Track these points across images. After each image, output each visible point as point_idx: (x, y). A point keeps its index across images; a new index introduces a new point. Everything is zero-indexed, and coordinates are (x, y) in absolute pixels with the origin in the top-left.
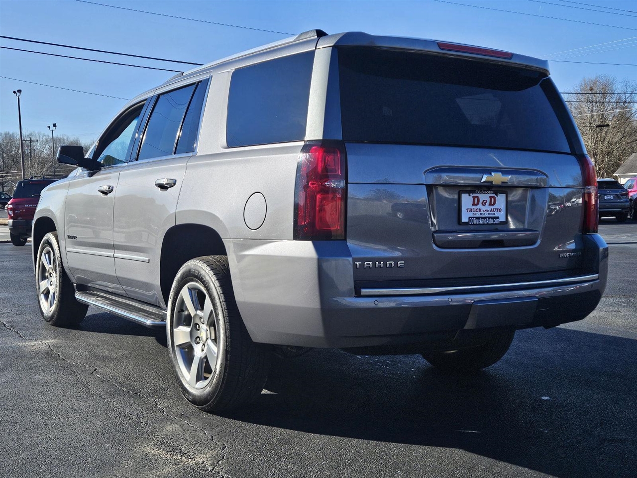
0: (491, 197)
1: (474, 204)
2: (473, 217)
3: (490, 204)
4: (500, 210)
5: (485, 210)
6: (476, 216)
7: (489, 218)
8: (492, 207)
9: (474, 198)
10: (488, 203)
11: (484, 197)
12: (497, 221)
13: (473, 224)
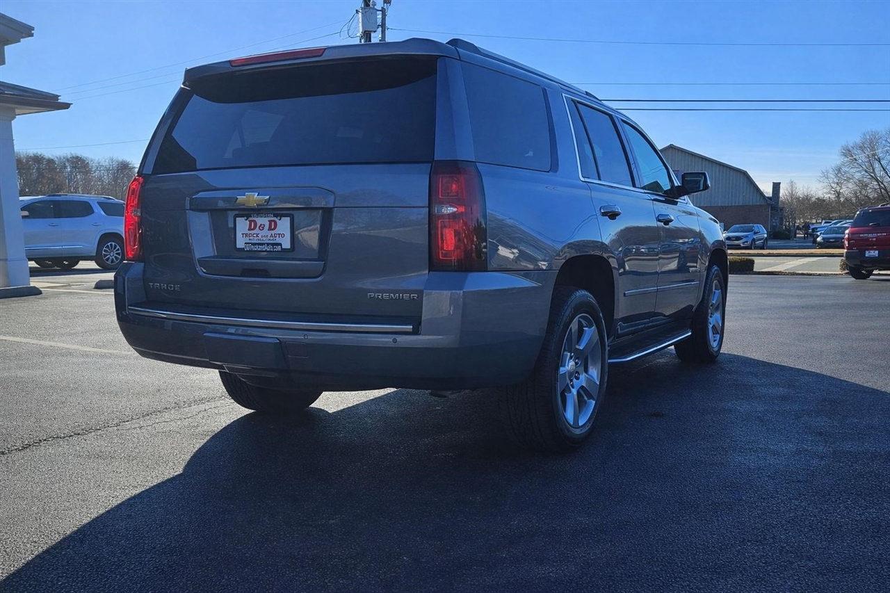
0: (270, 222)
1: (250, 229)
2: (249, 243)
3: (270, 229)
4: (282, 235)
5: (264, 235)
6: (253, 242)
7: (268, 244)
8: (273, 232)
9: (250, 222)
10: (267, 227)
11: (263, 221)
12: (279, 248)
13: (250, 251)
